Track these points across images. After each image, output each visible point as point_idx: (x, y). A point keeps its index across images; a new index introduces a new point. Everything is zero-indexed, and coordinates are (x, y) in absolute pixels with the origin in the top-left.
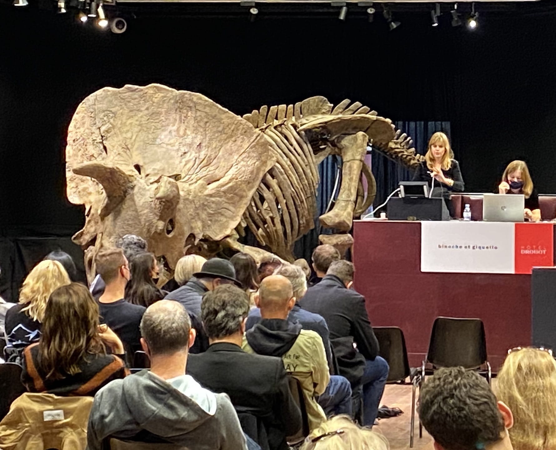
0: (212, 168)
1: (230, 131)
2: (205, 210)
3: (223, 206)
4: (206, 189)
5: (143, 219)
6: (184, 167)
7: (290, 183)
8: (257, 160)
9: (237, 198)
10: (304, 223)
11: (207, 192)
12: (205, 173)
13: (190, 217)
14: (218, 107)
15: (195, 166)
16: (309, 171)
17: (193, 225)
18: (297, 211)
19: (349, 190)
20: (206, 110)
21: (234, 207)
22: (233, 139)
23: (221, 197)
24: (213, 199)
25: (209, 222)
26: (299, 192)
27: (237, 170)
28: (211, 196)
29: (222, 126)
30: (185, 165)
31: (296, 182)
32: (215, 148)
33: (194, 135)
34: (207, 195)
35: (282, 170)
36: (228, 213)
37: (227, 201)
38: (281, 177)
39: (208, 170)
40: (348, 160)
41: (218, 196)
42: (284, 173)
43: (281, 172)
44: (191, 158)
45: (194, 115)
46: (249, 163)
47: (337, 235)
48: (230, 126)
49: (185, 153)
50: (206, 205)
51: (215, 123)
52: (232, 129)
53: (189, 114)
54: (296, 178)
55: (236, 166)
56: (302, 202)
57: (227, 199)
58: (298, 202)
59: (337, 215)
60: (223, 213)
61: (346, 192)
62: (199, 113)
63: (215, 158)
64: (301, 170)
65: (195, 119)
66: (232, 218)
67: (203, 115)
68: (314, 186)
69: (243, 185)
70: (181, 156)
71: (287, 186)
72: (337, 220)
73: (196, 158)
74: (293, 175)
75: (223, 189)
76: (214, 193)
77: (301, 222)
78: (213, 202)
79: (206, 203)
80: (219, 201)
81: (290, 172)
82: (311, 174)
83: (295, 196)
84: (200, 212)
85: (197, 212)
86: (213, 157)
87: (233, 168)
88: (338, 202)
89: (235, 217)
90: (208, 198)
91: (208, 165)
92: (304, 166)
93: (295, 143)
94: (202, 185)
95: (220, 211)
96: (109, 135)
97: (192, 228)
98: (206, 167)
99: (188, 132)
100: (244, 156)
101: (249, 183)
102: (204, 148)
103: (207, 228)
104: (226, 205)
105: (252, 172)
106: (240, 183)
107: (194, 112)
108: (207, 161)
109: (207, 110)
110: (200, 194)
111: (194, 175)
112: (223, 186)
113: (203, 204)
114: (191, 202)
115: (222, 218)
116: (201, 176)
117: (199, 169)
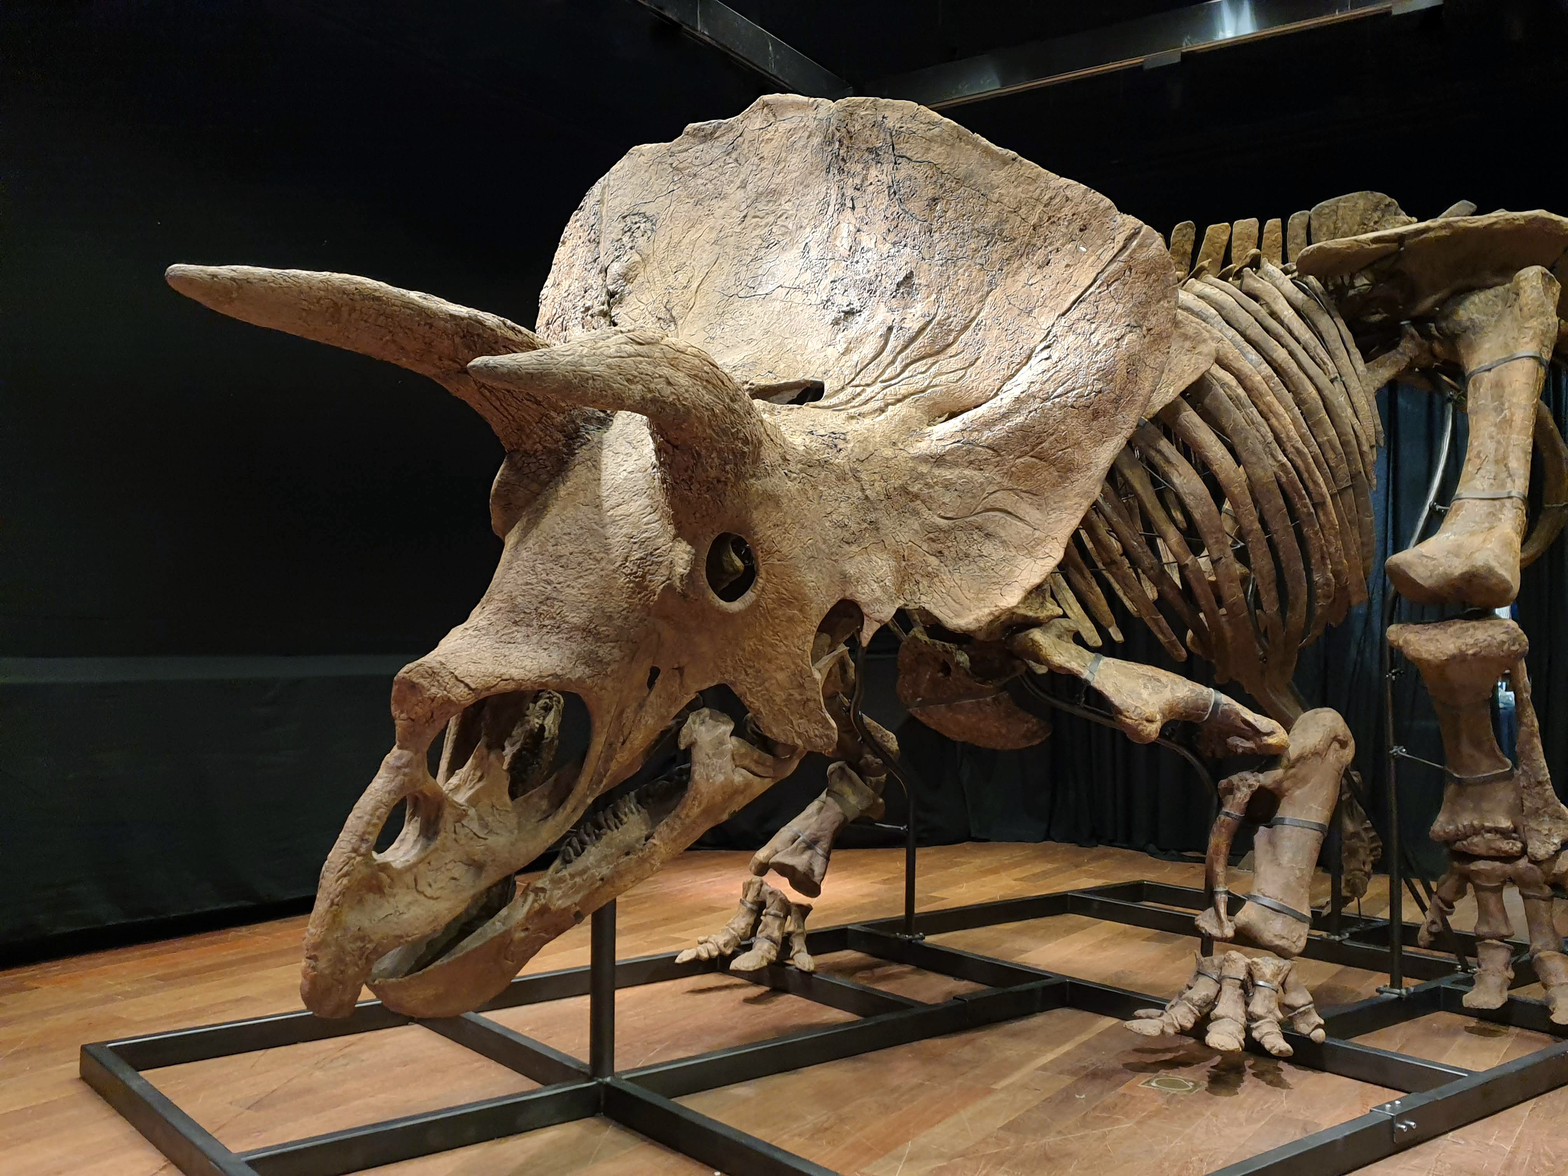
0: (954, 363)
1: (1024, 230)
2: (916, 513)
3: (990, 501)
4: (922, 437)
5: (617, 536)
6: (838, 359)
7: (1270, 437)
8: (1131, 327)
9: (1049, 474)
10: (1327, 584)
11: (923, 447)
12: (921, 382)
13: (834, 535)
14: (976, 145)
15: (886, 357)
16: (1342, 399)
17: (851, 569)
18: (1302, 540)
19: (1502, 461)
20: (930, 157)
21: (1039, 507)
22: (1039, 257)
23: (978, 465)
24: (948, 474)
25: (933, 561)
26: (1308, 470)
27: (1046, 365)
28: (939, 460)
29: (993, 211)
30: (847, 351)
31: (1293, 433)
32: (967, 291)
33: (885, 248)
34: (924, 459)
35: (1241, 391)
36: (1013, 529)
37: (1006, 483)
38: (1238, 415)
39: (933, 369)
40: (1486, 364)
41: (969, 465)
42: (1247, 401)
43: (1235, 400)
44: (871, 326)
45: (886, 179)
46: (1095, 339)
47: (1458, 626)
48: (1023, 211)
49: (850, 313)
50: (916, 496)
51: (965, 200)
52: (1033, 220)
53: (873, 172)
54: (1294, 421)
55: (1045, 354)
56: (1319, 505)
57: (1009, 474)
58: (1305, 505)
59: (1456, 551)
60: (991, 528)
61: (1489, 468)
62: (905, 169)
63: (966, 328)
64: (1314, 393)
65: (893, 191)
66: (1029, 548)
67: (919, 173)
68: (1362, 454)
69: (1072, 422)
70: (836, 322)
71: (1260, 447)
72: (1458, 567)
73: (890, 329)
74: (1281, 410)
75: (987, 435)
76: (951, 452)
77: (1317, 577)
78: (947, 486)
79: (915, 488)
80: (970, 481)
81: (1270, 398)
82: (1350, 411)
83: (1291, 482)
84: (887, 523)
85: (872, 516)
86: (956, 323)
87: (1033, 361)
88: (1455, 504)
89: (1039, 542)
90: (924, 469)
91: (937, 352)
92: (1323, 380)
93: (1288, 314)
94: (903, 421)
95: (979, 519)
96: (629, 287)
97: (845, 579)
98: (930, 361)
99: (866, 241)
100: (1074, 314)
101: (1096, 415)
102: (924, 291)
103: (925, 582)
104: (1003, 499)
105: (1106, 374)
106: (1058, 414)
107: (887, 167)
108: (934, 341)
109: (937, 154)
110: (888, 452)
111: (878, 386)
112: (989, 424)
113: (904, 490)
114: (842, 478)
115: (988, 548)
116: (904, 390)
117: (898, 365)
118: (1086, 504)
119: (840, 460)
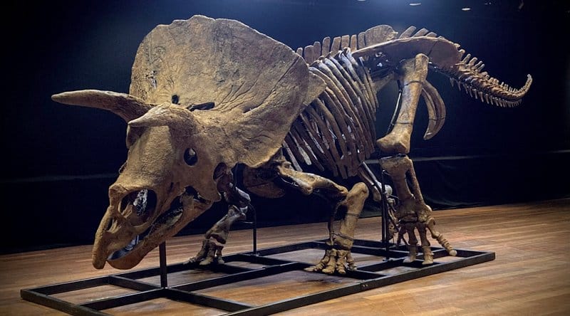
0: (250, 95)
1: (269, 57)
2: (240, 138)
3: (261, 134)
4: (242, 116)
6: (218, 96)
8: (297, 84)
9: (276, 125)
11: (242, 119)
12: (241, 101)
13: (217, 146)
14: (254, 32)
15: (232, 94)
17: (223, 154)
19: (407, 112)
20: (241, 37)
21: (274, 134)
22: (273, 64)
23: (257, 124)
24: (248, 126)
25: (246, 150)
27: (274, 95)
28: (246, 123)
29: (260, 52)
30: (220, 93)
33: (231, 62)
34: (242, 123)
35: (334, 96)
36: (268, 140)
37: (265, 128)
39: (245, 97)
40: (408, 83)
41: (255, 124)
44: (227, 86)
45: (230, 43)
46: (287, 88)
48: (268, 52)
49: (221, 82)
50: (241, 133)
51: (252, 49)
52: (271, 54)
53: (226, 41)
55: (274, 92)
57: (265, 126)
59: (394, 138)
60: (261, 140)
61: (405, 114)
62: (235, 40)
63: (253, 85)
65: (232, 46)
66: (272, 145)
67: (239, 42)
69: (282, 111)
70: (218, 84)
72: (393, 143)
73: (233, 86)
75: (259, 116)
76: (250, 120)
78: (249, 130)
79: (240, 131)
80: (255, 128)
84: (233, 141)
85: (228, 140)
86: (250, 84)
87: (271, 94)
88: (396, 124)
89: (274, 144)
90: (242, 126)
91: (245, 92)
94: (237, 112)
95: (257, 138)
96: (159, 69)
97: (221, 157)
98: (243, 95)
99: (226, 60)
100: (282, 81)
101: (288, 109)
102: (242, 75)
103: (243, 156)
104: (266, 133)
105: (290, 98)
106: (278, 109)
107: (230, 39)
108: (244, 89)
109: (244, 36)
110: (232, 122)
111: (229, 103)
112: (260, 112)
113: (237, 132)
114: (219, 130)
115: (260, 145)
116: (236, 103)
117: (235, 97)
118: (286, 133)
119: (219, 126)
